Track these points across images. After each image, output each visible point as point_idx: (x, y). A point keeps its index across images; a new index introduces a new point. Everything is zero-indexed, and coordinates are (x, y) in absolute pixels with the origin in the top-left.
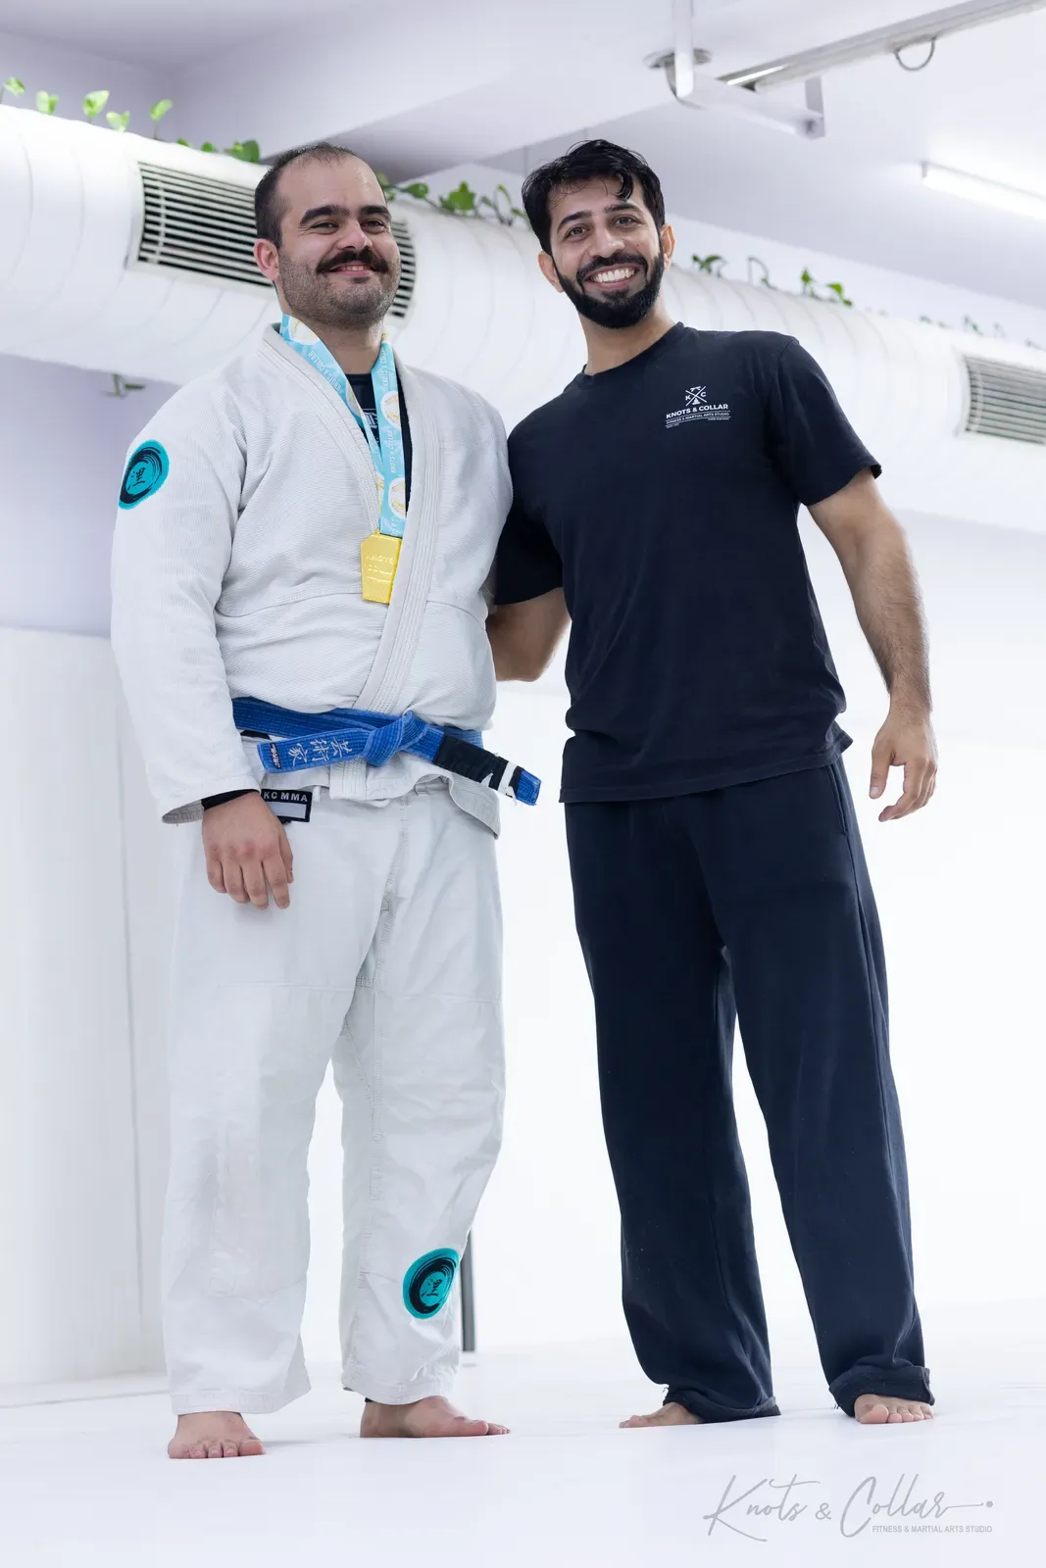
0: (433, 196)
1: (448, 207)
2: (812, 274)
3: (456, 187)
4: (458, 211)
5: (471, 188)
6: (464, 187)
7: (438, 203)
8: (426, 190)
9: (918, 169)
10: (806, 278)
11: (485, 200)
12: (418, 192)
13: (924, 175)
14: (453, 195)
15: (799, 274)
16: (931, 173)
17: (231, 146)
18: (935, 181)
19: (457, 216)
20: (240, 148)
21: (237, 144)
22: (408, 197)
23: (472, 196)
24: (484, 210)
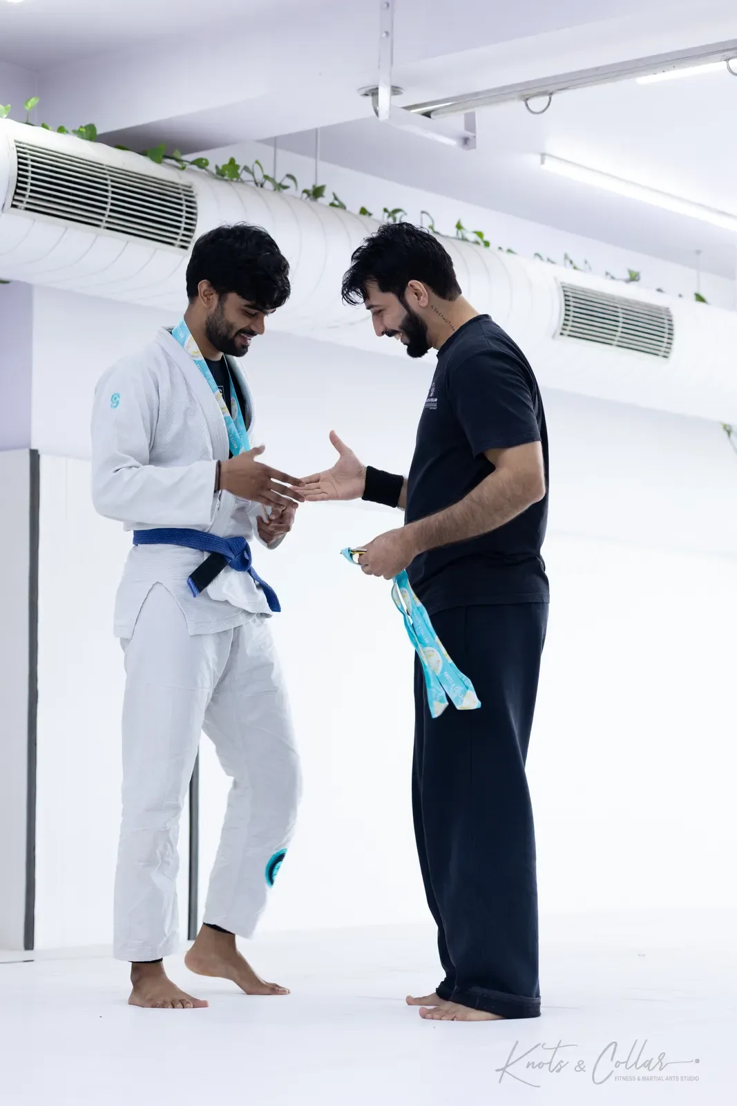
0: (211, 167)
1: (220, 174)
2: (463, 224)
3: (227, 162)
4: (226, 178)
5: (237, 162)
6: (232, 161)
7: (214, 171)
8: (207, 164)
9: (538, 158)
10: (459, 227)
11: (246, 168)
12: (201, 164)
13: (543, 162)
14: (224, 166)
15: (455, 223)
16: (548, 160)
17: (77, 128)
18: (550, 166)
19: (226, 180)
20: (84, 130)
21: (81, 127)
22: (195, 167)
23: (237, 167)
24: (245, 176)
